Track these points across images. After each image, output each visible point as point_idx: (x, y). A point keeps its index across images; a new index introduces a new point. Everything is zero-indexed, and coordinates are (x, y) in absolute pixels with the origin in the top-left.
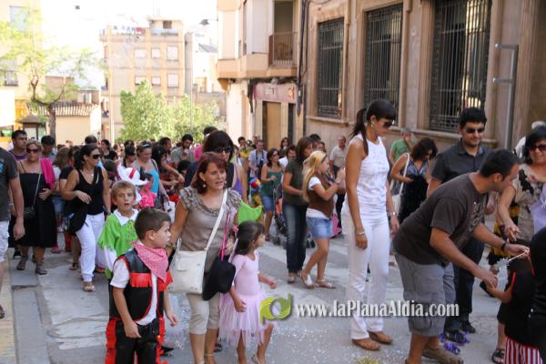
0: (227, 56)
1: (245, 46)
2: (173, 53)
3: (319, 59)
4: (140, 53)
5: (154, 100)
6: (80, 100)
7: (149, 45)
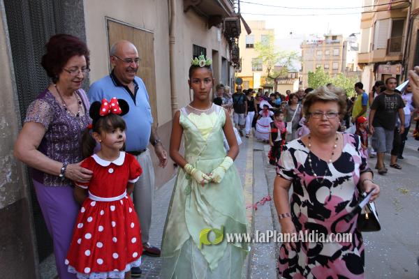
0: (363, 52)
1: (373, 45)
2: (336, 52)
4: (319, 53)
5: (325, 76)
6: (289, 76)
7: (324, 49)
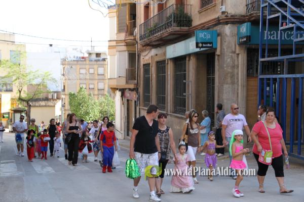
3: (144, 81)
4: (83, 71)
5: (87, 97)
6: (50, 97)
7: (87, 67)
